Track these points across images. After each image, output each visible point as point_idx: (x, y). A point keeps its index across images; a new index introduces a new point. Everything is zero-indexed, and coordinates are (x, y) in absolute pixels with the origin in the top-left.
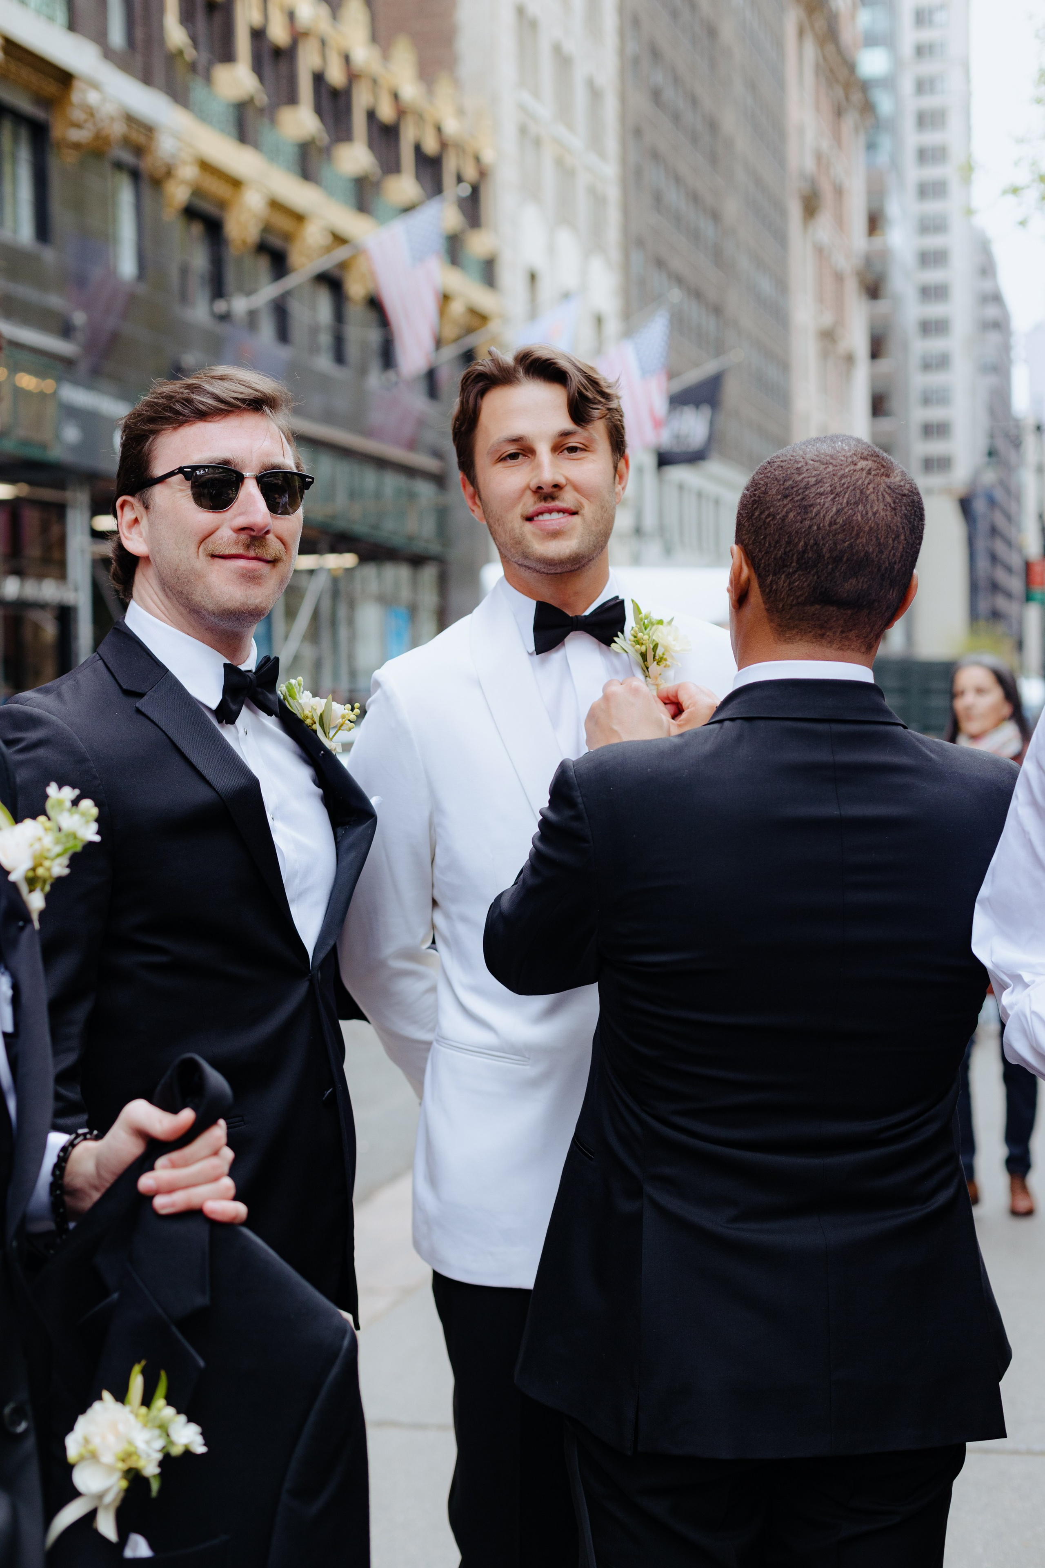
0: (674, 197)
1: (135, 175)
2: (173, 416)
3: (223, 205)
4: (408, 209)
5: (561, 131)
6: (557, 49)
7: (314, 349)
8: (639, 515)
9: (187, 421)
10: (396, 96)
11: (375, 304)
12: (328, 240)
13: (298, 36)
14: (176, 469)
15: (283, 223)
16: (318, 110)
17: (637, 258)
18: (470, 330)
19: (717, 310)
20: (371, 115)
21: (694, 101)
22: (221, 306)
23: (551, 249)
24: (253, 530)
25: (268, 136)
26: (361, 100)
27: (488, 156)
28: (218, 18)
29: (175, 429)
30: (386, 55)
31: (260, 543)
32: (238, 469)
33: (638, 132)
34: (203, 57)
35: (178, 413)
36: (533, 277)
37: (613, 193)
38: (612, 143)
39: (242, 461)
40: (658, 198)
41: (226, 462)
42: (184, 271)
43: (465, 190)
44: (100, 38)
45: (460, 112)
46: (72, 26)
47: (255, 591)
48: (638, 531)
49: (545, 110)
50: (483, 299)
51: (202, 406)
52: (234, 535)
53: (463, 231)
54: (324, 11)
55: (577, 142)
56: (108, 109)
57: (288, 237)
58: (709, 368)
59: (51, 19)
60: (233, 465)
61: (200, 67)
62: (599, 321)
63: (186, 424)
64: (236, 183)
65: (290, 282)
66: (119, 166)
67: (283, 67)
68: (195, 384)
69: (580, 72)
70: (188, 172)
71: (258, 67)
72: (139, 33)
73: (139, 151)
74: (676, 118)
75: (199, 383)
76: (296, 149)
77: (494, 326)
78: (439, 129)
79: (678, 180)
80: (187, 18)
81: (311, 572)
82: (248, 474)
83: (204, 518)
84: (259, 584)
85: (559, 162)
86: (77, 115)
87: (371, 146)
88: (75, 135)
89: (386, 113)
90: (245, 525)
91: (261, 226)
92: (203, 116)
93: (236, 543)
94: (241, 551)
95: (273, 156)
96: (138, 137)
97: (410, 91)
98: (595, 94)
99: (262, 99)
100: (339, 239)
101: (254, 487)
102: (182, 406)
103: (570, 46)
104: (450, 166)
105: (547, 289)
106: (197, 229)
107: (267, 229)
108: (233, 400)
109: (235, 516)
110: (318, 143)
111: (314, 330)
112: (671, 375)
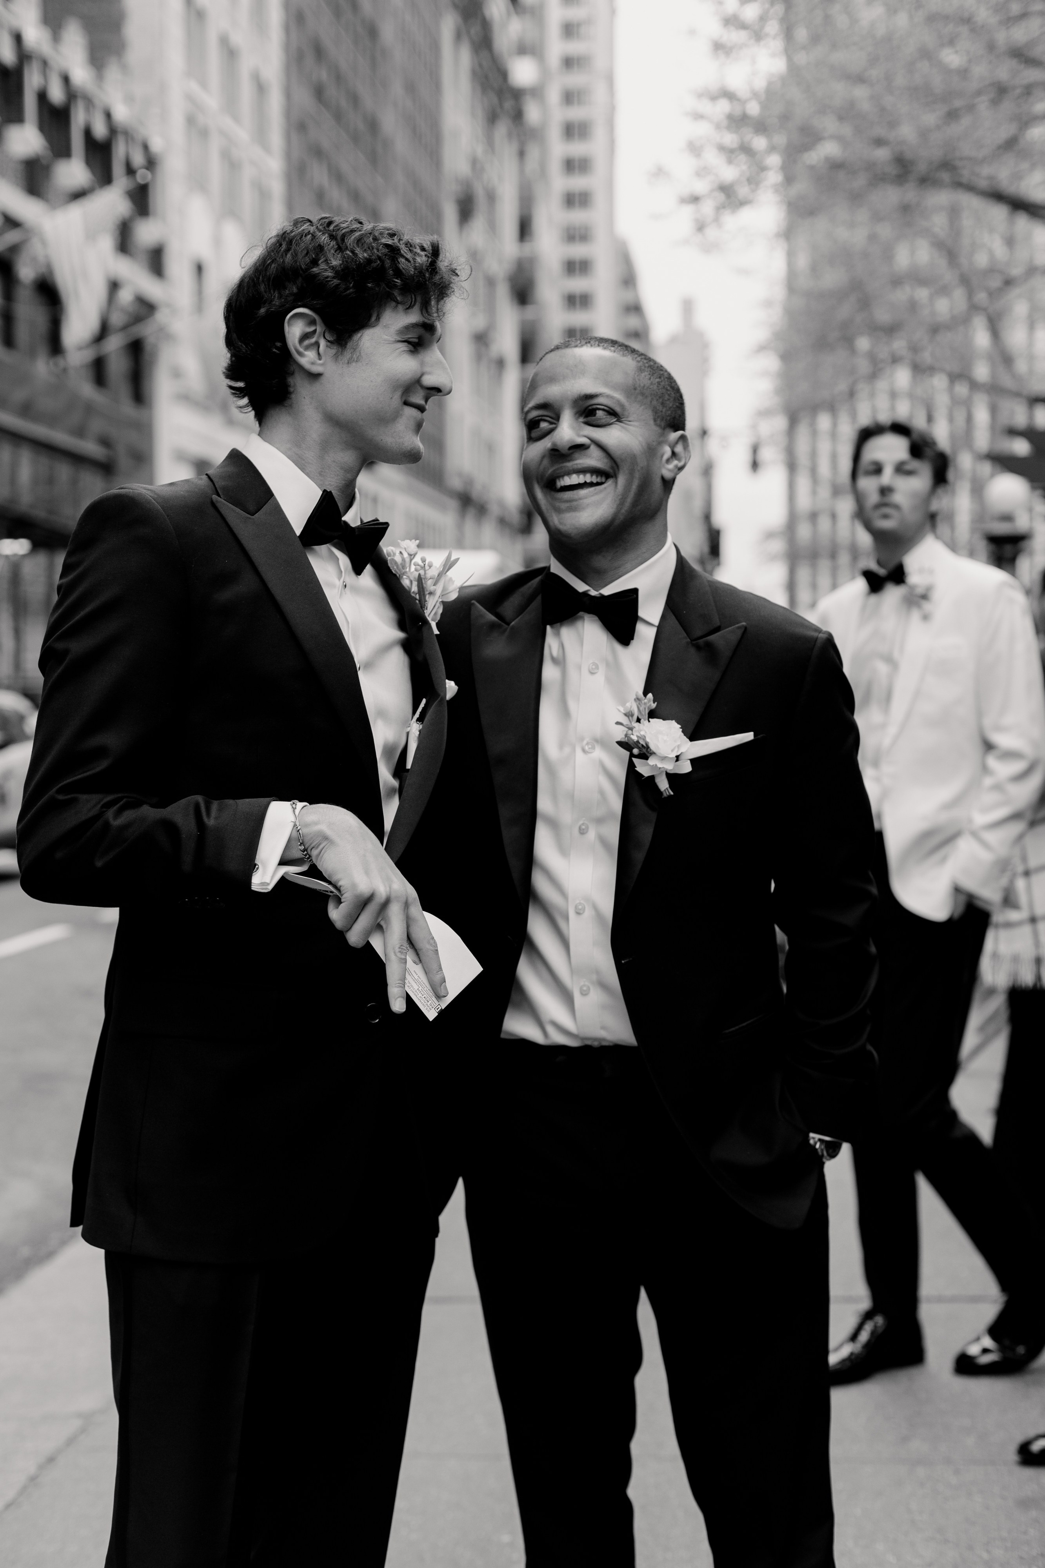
4: (78, 195)
5: (227, 122)
6: (224, 41)
10: (67, 80)
18: (137, 320)
20: (42, 96)
21: (355, 100)
23: (217, 242)
26: (32, 81)
27: (157, 145)
30: (57, 37)
33: (302, 127)
36: (199, 269)
37: (277, 187)
38: (276, 137)
40: (320, 195)
45: (129, 99)
49: (212, 101)
50: (151, 288)
53: (132, 219)
55: (243, 134)
69: (247, 64)
74: (338, 116)
77: (161, 316)
78: (108, 115)
79: (340, 179)
85: (225, 155)
87: (41, 128)
89: (57, 96)
97: (81, 75)
98: (261, 88)
100: (10, 222)
103: (238, 39)
104: (119, 152)
105: (213, 282)
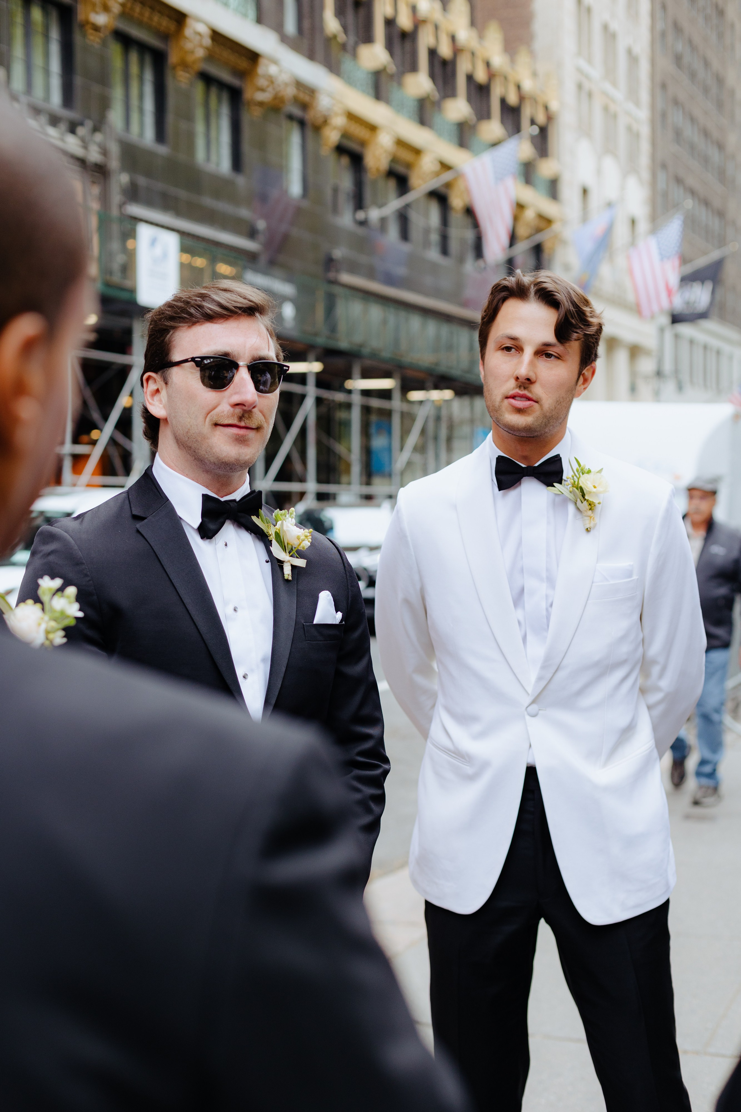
0: (689, 132)
1: (302, 123)
2: (188, 317)
3: (363, 144)
4: (495, 144)
5: (608, 87)
6: (605, 27)
7: (426, 244)
8: (660, 362)
9: (198, 322)
10: (488, 64)
11: (469, 212)
12: (437, 167)
13: (418, 23)
14: (189, 358)
15: (406, 156)
16: (432, 75)
17: (662, 177)
18: (539, 230)
19: (721, 214)
20: (470, 78)
21: (707, 64)
22: (361, 215)
23: (599, 172)
24: (244, 405)
25: (396, 94)
26: (463, 67)
27: (554, 106)
28: (362, 12)
29: (189, 327)
30: (481, 36)
31: (249, 416)
32: (235, 359)
33: (664, 86)
34: (352, 39)
35: (191, 315)
36: (585, 191)
37: (645, 131)
38: (645, 96)
39: (238, 354)
40: (678, 134)
41: (226, 354)
42: (336, 190)
43: (535, 130)
44: (278, 28)
45: (535, 74)
46: (259, 20)
47: (246, 450)
48: (659, 374)
49: (596, 72)
50: (549, 208)
51: (208, 310)
52: (232, 409)
53: (534, 160)
54: (438, 6)
55: (619, 94)
56: (283, 78)
57: (409, 166)
58: (715, 255)
59: (245, 15)
60: (231, 357)
61: (349, 47)
62: (633, 222)
63: (198, 324)
64: (373, 128)
65: (410, 197)
66: (291, 117)
67: (408, 45)
68: (206, 294)
69: (622, 44)
70: (339, 121)
71: (389, 46)
72: (306, 24)
73: (305, 106)
74: (693, 75)
75: (209, 293)
76: (416, 103)
77: (556, 227)
78: (519, 87)
79: (693, 120)
80: (340, 12)
81: (421, 402)
82: (241, 363)
83: (208, 396)
84: (248, 445)
85: (606, 109)
86: (262, 82)
87: (469, 100)
88: (260, 97)
89: (481, 76)
90: (239, 402)
91: (389, 158)
92: (350, 82)
93: (233, 415)
94: (235, 421)
95: (399, 108)
96: (305, 97)
97: (498, 60)
98: (633, 59)
99: (392, 68)
100: (445, 167)
101: (245, 373)
102: (195, 310)
103: (614, 26)
104: (526, 113)
105: (595, 200)
106: (345, 161)
107: (394, 160)
108: (233, 308)
109: (231, 395)
110: (431, 98)
111: (427, 231)
112: (684, 260)
